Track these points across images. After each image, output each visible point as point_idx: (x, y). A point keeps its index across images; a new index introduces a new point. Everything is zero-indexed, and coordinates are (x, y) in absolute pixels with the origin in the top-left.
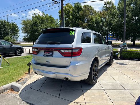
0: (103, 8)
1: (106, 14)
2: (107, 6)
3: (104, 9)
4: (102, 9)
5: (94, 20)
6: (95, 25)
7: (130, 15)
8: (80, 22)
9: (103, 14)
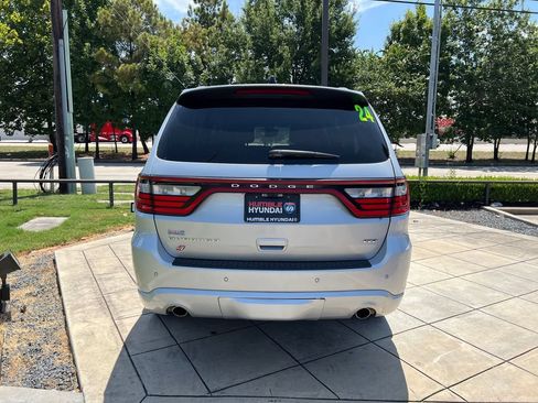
0: (189, 14)
1: (204, 39)
2: (203, 9)
3: (194, 16)
4: (187, 17)
5: (163, 55)
6: (170, 76)
7: (287, 55)
8: (102, 53)
9: (195, 39)
